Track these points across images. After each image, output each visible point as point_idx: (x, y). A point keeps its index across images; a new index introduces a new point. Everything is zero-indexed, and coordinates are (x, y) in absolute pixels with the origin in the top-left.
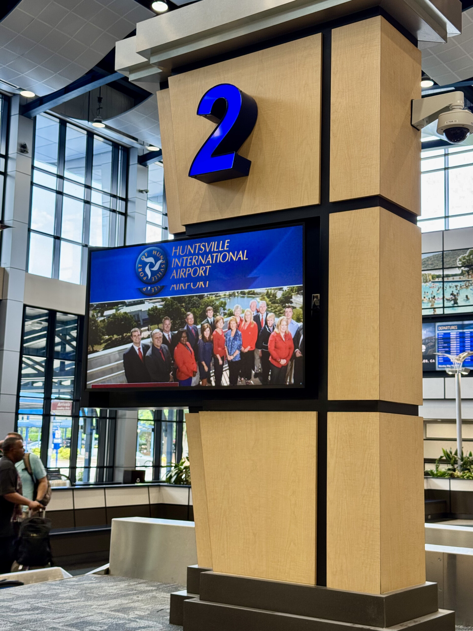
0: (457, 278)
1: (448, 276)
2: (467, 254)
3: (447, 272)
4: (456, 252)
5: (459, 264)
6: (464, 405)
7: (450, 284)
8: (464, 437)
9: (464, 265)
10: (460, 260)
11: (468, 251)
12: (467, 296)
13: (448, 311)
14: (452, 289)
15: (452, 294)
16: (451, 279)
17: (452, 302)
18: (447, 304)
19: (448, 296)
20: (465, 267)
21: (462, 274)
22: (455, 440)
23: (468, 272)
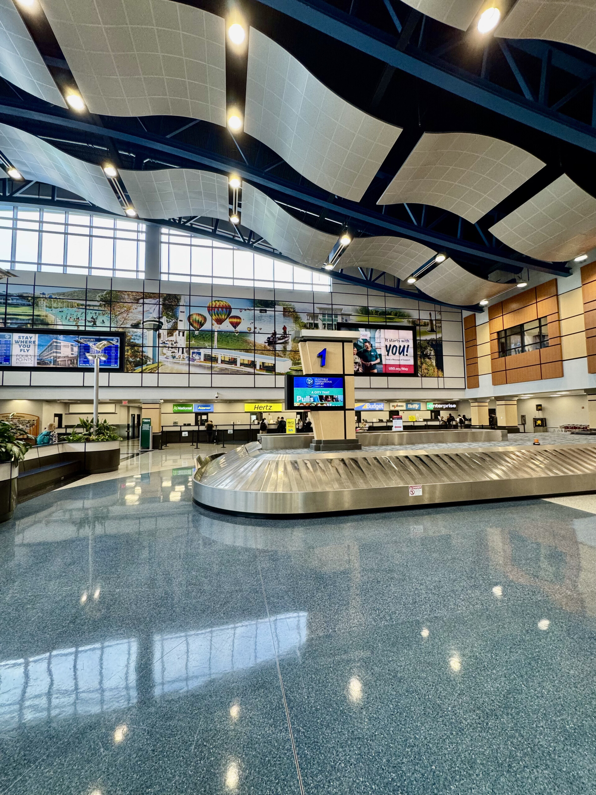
0: (96, 308)
1: (89, 306)
2: (105, 293)
3: (88, 303)
4: (96, 291)
5: (98, 299)
6: (100, 390)
7: (91, 311)
8: (99, 412)
9: (102, 300)
10: (99, 297)
11: (105, 292)
12: (103, 321)
13: (88, 329)
14: (92, 315)
15: (92, 318)
16: (92, 308)
17: (92, 323)
18: (87, 324)
19: (89, 318)
20: (103, 301)
21: (100, 306)
22: (92, 413)
23: (104, 305)
